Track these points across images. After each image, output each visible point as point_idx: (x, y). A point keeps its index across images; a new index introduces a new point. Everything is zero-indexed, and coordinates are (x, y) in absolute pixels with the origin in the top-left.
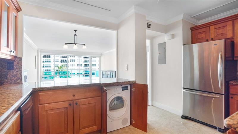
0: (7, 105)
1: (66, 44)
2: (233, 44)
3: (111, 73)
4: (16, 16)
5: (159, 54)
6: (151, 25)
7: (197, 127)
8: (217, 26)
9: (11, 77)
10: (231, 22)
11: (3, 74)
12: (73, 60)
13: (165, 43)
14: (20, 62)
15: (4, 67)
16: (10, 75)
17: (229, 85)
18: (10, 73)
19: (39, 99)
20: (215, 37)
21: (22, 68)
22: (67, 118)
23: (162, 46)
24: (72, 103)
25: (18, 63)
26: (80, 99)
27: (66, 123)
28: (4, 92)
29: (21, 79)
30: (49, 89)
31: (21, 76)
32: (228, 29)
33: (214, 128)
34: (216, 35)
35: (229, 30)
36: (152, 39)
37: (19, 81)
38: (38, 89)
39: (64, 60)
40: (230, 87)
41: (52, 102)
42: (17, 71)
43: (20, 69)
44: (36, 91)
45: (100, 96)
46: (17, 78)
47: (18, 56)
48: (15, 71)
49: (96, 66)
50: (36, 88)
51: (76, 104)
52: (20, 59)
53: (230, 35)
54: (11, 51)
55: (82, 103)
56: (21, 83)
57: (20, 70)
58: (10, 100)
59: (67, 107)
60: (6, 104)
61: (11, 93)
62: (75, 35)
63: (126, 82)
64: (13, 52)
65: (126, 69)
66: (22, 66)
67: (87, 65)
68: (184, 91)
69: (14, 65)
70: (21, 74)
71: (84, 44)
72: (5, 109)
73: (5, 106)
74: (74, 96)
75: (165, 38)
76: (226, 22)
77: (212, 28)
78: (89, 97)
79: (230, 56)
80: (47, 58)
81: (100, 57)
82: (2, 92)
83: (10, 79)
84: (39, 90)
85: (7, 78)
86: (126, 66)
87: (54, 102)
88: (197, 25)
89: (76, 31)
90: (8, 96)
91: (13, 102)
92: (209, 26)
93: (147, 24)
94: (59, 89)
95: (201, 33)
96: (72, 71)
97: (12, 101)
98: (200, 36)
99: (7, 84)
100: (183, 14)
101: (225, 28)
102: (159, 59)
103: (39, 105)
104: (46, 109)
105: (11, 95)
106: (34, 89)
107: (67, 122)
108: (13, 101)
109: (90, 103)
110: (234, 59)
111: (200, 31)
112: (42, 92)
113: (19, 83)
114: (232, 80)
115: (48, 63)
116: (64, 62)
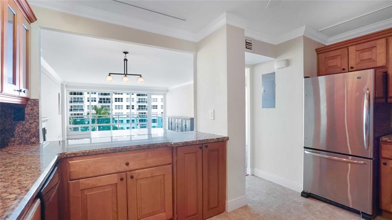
0: (19, 190)
1: (109, 75)
2: (386, 76)
3: (184, 121)
4: (27, 31)
5: (264, 91)
6: (251, 44)
7: (327, 212)
8: (360, 47)
9: (20, 133)
10: (384, 40)
11: (6, 128)
12: (119, 99)
13: (274, 73)
14: (35, 107)
15: (8, 116)
16: (19, 130)
17: (380, 142)
18: (19, 127)
19: (70, 172)
20: (356, 64)
21: (38, 117)
22: (117, 201)
23: (270, 79)
24: (124, 177)
25: (31, 110)
26: (137, 170)
27: (115, 209)
28: (10, 163)
29: (38, 137)
30: (85, 154)
31: (38, 131)
32: (379, 51)
33: (354, 212)
34: (358, 60)
35: (380, 54)
36: (253, 67)
37: (33, 140)
38: (67, 155)
39: (104, 99)
40: (381, 146)
41: (91, 175)
42: (31, 124)
43: (35, 119)
44: (65, 158)
45: (170, 164)
46: (31, 134)
47: (32, 97)
48: (28, 123)
49: (156, 108)
50: (64, 154)
51: (132, 177)
52: (36, 103)
53: (381, 62)
54: (20, 91)
55: (142, 176)
56: (37, 142)
57: (36, 122)
58: (22, 178)
59: (116, 184)
60: (15, 188)
61: (22, 165)
62: (126, 60)
63: (213, 139)
64: (24, 92)
65: (212, 117)
66: (38, 114)
67: (142, 106)
68: (306, 152)
69: (26, 112)
70: (38, 129)
71: (141, 75)
72: (15, 199)
73: (15, 194)
74: (127, 164)
75: (274, 65)
76: (375, 40)
77: (352, 49)
78: (153, 165)
79: (381, 95)
80: (76, 96)
81: (165, 95)
82: (6, 161)
83: (19, 137)
84: (69, 156)
85: (13, 136)
86: (212, 114)
87: (96, 175)
88: (327, 44)
89: (126, 53)
90: (18, 170)
91: (28, 184)
92: (346, 47)
93: (246, 42)
94: (103, 153)
95: (333, 58)
96: (118, 118)
97: (26, 181)
98: (332, 63)
99: (14, 145)
100: (305, 26)
101: (374, 50)
102: (264, 100)
103: (69, 182)
104: (82, 187)
105: (23, 168)
106: (61, 154)
107: (117, 208)
108: (28, 180)
109: (154, 175)
110: (389, 100)
111: (332, 54)
112: (74, 158)
113: (33, 143)
114: (385, 135)
115: (78, 104)
116: (105, 102)
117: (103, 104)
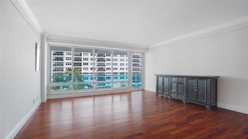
39: (76, 63)
67: (101, 68)
80: (59, 61)
115: (60, 67)
116: (77, 65)
117: (76, 67)
